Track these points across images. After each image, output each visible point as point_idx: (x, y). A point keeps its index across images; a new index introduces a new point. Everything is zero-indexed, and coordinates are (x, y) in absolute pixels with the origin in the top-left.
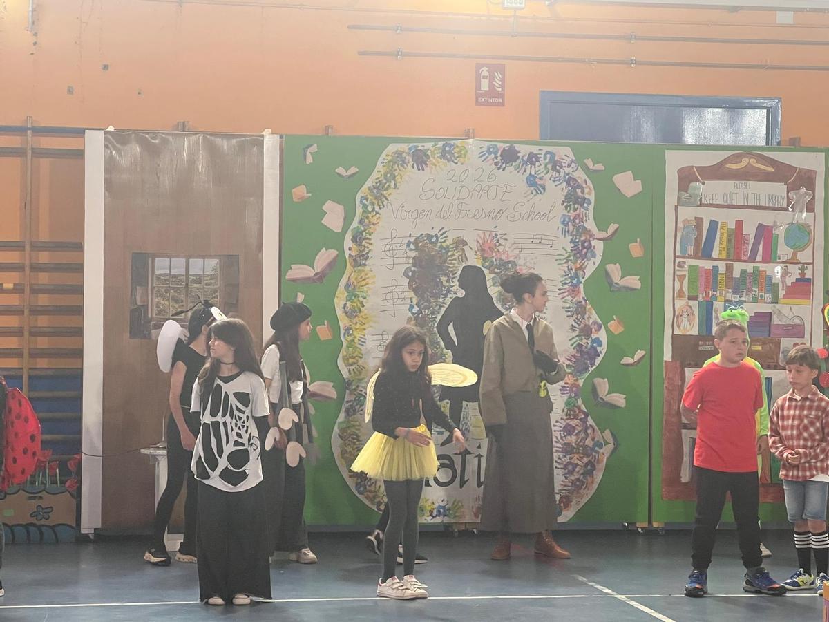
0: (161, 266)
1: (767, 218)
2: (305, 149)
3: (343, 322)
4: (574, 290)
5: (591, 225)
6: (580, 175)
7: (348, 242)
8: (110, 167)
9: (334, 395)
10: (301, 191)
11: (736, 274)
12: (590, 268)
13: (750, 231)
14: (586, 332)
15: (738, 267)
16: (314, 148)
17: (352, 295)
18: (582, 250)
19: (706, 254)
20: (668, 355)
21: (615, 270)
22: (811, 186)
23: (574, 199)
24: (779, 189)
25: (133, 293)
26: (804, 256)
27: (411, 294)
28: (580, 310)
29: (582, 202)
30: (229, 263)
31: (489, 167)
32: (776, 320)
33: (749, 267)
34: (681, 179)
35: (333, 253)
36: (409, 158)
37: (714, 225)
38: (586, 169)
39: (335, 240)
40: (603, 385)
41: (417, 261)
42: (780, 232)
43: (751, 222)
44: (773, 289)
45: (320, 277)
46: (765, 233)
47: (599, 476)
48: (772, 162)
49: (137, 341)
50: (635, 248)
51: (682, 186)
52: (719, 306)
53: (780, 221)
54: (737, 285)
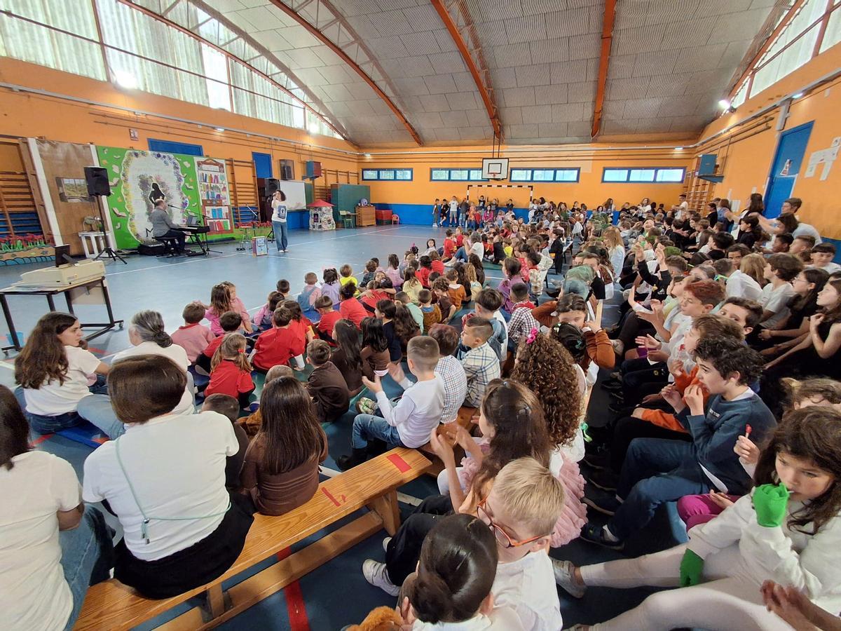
0: (66, 181)
1: (217, 174)
2: (104, 149)
3: (125, 197)
4: (179, 189)
5: (181, 174)
6: (176, 161)
7: (121, 176)
8: (40, 150)
9: (126, 215)
10: (105, 162)
11: (212, 186)
12: (182, 184)
13: (213, 176)
14: (183, 199)
15: (212, 184)
16: (107, 150)
17: (125, 190)
18: (180, 180)
19: (206, 182)
20: (201, 204)
21: (187, 185)
22: (223, 168)
23: (176, 168)
24: (217, 167)
25: (58, 189)
26: (224, 183)
27: (140, 190)
28: (182, 193)
29: (178, 168)
31: (154, 158)
32: (221, 196)
33: (214, 184)
34: (197, 164)
35: (118, 179)
36: (133, 155)
37: (206, 175)
39: (118, 176)
40: (189, 211)
41: (141, 182)
42: (219, 177)
43: (214, 174)
44: (219, 189)
45: (116, 185)
46: (216, 177)
48: (215, 161)
49: (63, 203)
50: (190, 179)
51: (199, 166)
52: (210, 193)
53: (219, 174)
54: (212, 188)
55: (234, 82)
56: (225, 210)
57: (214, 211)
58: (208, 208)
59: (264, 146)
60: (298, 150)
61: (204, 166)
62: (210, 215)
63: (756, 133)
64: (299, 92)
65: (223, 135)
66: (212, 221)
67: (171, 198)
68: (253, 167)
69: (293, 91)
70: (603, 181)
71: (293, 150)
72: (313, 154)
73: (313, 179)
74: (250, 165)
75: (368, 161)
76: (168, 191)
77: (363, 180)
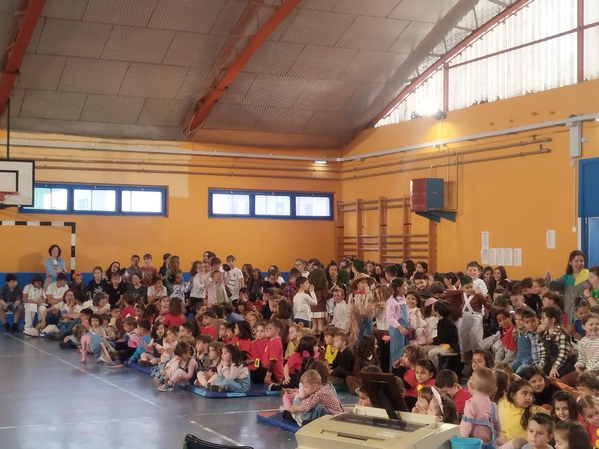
63: (521, 155)
70: (211, 214)
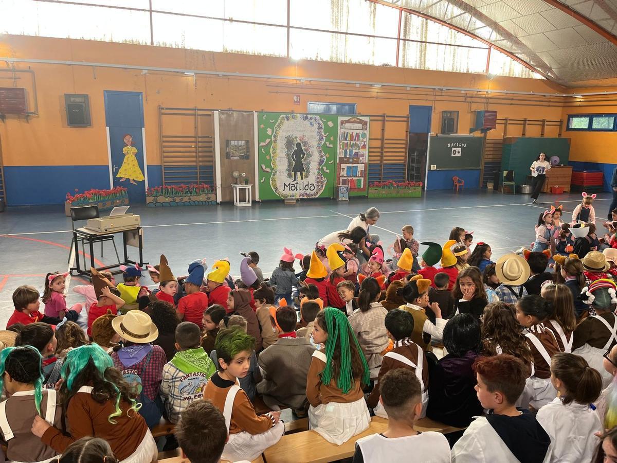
0: (232, 143)
1: (358, 132)
2: (263, 116)
3: (272, 155)
4: (319, 148)
5: (323, 133)
6: (321, 122)
7: (273, 137)
8: (220, 119)
9: (270, 171)
10: (262, 126)
11: (352, 144)
12: (323, 142)
13: (354, 134)
14: (322, 157)
15: (352, 142)
16: (266, 115)
17: (274, 149)
18: (321, 139)
19: (346, 140)
20: (338, 162)
21: (327, 143)
22: (367, 125)
23: (320, 128)
24: (360, 125)
25: (226, 149)
26: (365, 140)
27: (286, 149)
28: (321, 152)
30: (247, 142)
31: (302, 120)
32: (359, 154)
33: (354, 142)
34: (341, 123)
35: (269, 140)
36: (285, 119)
37: (347, 133)
38: (322, 121)
39: (270, 137)
40: (325, 168)
41: (287, 142)
42: (360, 135)
43: (355, 132)
44: (359, 147)
45: (267, 145)
46: (357, 134)
47: (324, 187)
48: (359, 119)
49: (227, 160)
50: (332, 138)
51: (342, 125)
52: (348, 151)
53: (361, 132)
54: (351, 146)
55: (405, 35)
56: (361, 167)
57: (349, 168)
58: (343, 166)
59: (425, 97)
60: (469, 98)
61: (348, 125)
62: (344, 173)
64: (486, 32)
65: (379, 91)
66: (346, 178)
67: (311, 156)
68: (407, 122)
69: (477, 32)
71: (463, 99)
72: (491, 101)
73: (485, 131)
74: (405, 119)
75: (579, 104)
76: (309, 150)
77: (569, 129)
